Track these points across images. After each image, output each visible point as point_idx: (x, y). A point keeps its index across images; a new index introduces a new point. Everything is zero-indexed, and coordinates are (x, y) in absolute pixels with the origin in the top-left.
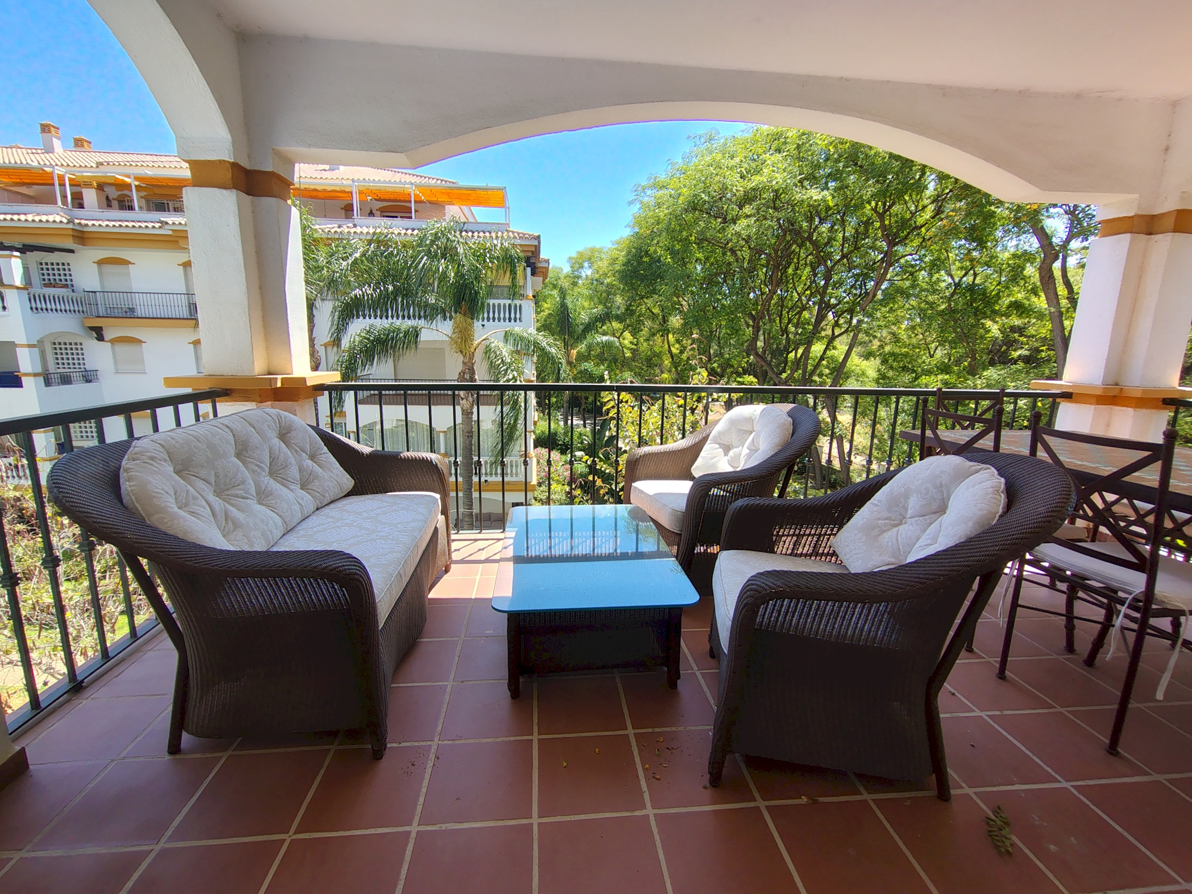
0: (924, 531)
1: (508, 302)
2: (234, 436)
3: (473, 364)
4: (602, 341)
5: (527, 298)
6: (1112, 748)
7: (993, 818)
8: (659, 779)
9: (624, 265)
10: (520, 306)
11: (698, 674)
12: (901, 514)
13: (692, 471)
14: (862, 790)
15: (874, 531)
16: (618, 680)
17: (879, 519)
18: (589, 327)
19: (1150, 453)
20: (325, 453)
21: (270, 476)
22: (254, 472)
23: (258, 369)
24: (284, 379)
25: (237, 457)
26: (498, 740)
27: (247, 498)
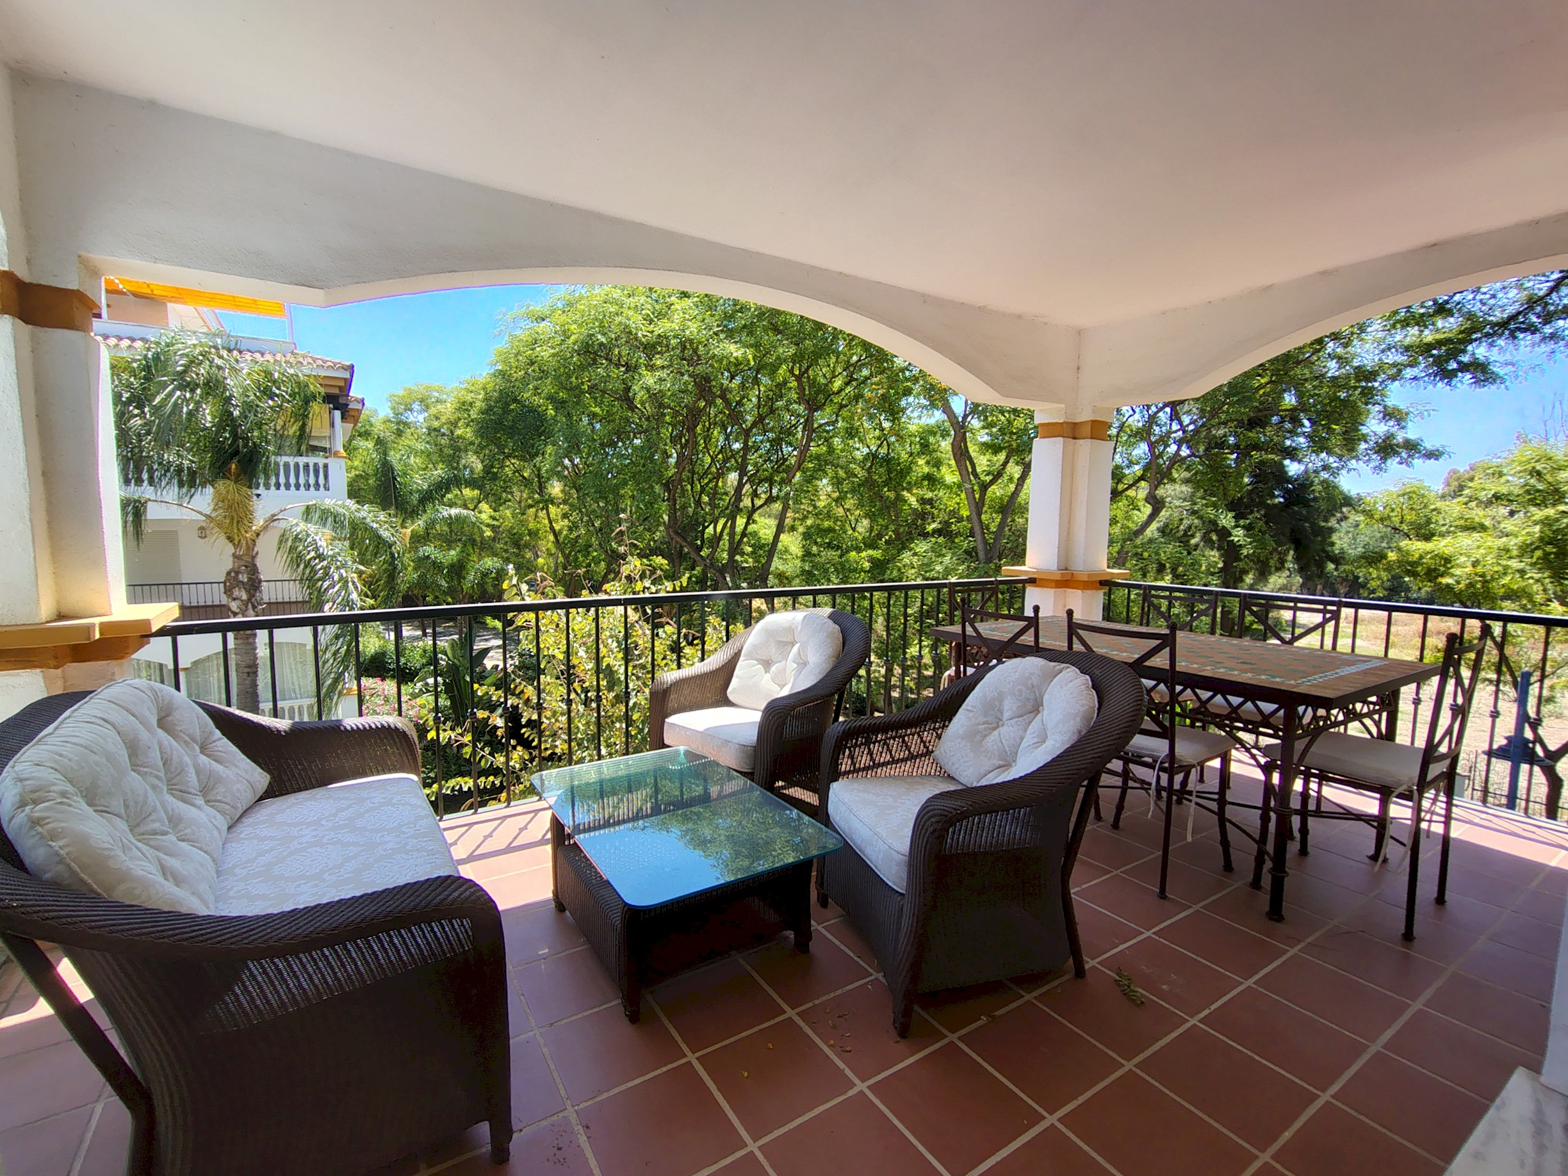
0: (1026, 730)
1: (302, 460)
3: (254, 558)
4: (450, 515)
5: (336, 454)
6: (1162, 895)
7: (1118, 978)
9: (483, 413)
10: (326, 466)
11: (820, 928)
12: (997, 718)
13: (728, 695)
14: (1022, 993)
15: (975, 737)
16: (741, 961)
17: (978, 724)
18: (429, 497)
19: (1159, 641)
20: (219, 739)
21: (170, 791)
22: (154, 787)
23: (45, 610)
24: (102, 624)
25: (132, 770)
26: (648, 1077)
27: (164, 833)
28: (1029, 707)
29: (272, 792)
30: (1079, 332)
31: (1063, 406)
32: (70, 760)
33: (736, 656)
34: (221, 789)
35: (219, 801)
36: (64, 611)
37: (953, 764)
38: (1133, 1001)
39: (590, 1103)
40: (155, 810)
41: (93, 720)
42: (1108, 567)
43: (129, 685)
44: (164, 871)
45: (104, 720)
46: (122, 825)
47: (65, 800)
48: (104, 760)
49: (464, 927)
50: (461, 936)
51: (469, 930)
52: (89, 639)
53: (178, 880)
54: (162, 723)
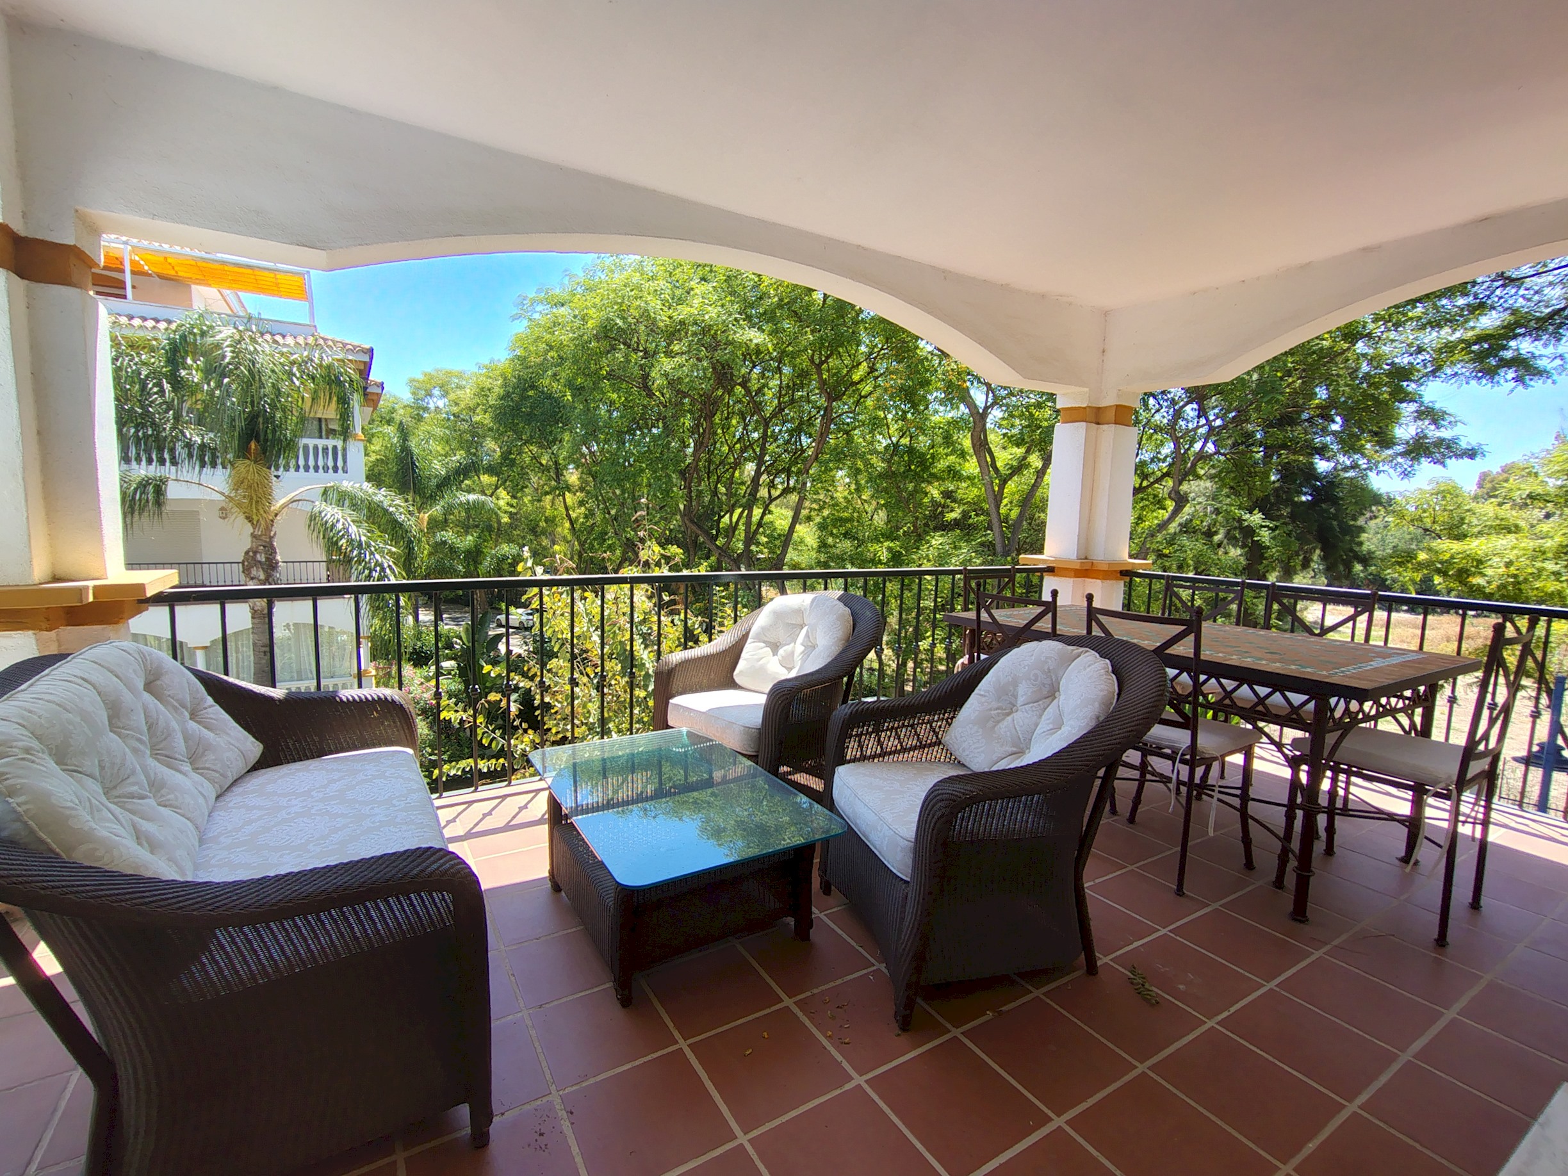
0: (1041, 716)
1: (321, 443)
2: (99, 694)
3: (271, 538)
4: (468, 501)
5: (355, 438)
6: (1180, 891)
7: (1132, 976)
8: (848, 1043)
9: (501, 399)
10: (344, 449)
11: (822, 916)
12: (1011, 703)
13: (735, 677)
14: (1030, 988)
15: (988, 723)
16: (739, 947)
17: (991, 710)
18: (445, 483)
20: (212, 706)
21: (155, 755)
22: (135, 751)
23: (39, 571)
24: (95, 587)
25: (111, 731)
26: (637, 1063)
27: (143, 797)
28: (1045, 692)
29: (267, 761)
30: (1106, 314)
31: (1086, 390)
32: (40, 717)
33: (744, 638)
34: (211, 756)
35: (208, 769)
36: (61, 573)
37: (964, 750)
38: (1146, 1000)
39: (575, 1088)
40: (133, 772)
41: (73, 679)
42: (1131, 556)
43: (116, 647)
44: (139, 836)
45: (83, 679)
46: (96, 787)
47: (29, 756)
48: (78, 719)
49: (446, 902)
50: (442, 911)
51: (451, 905)
52: (81, 602)
53: (153, 846)
54: (149, 687)
